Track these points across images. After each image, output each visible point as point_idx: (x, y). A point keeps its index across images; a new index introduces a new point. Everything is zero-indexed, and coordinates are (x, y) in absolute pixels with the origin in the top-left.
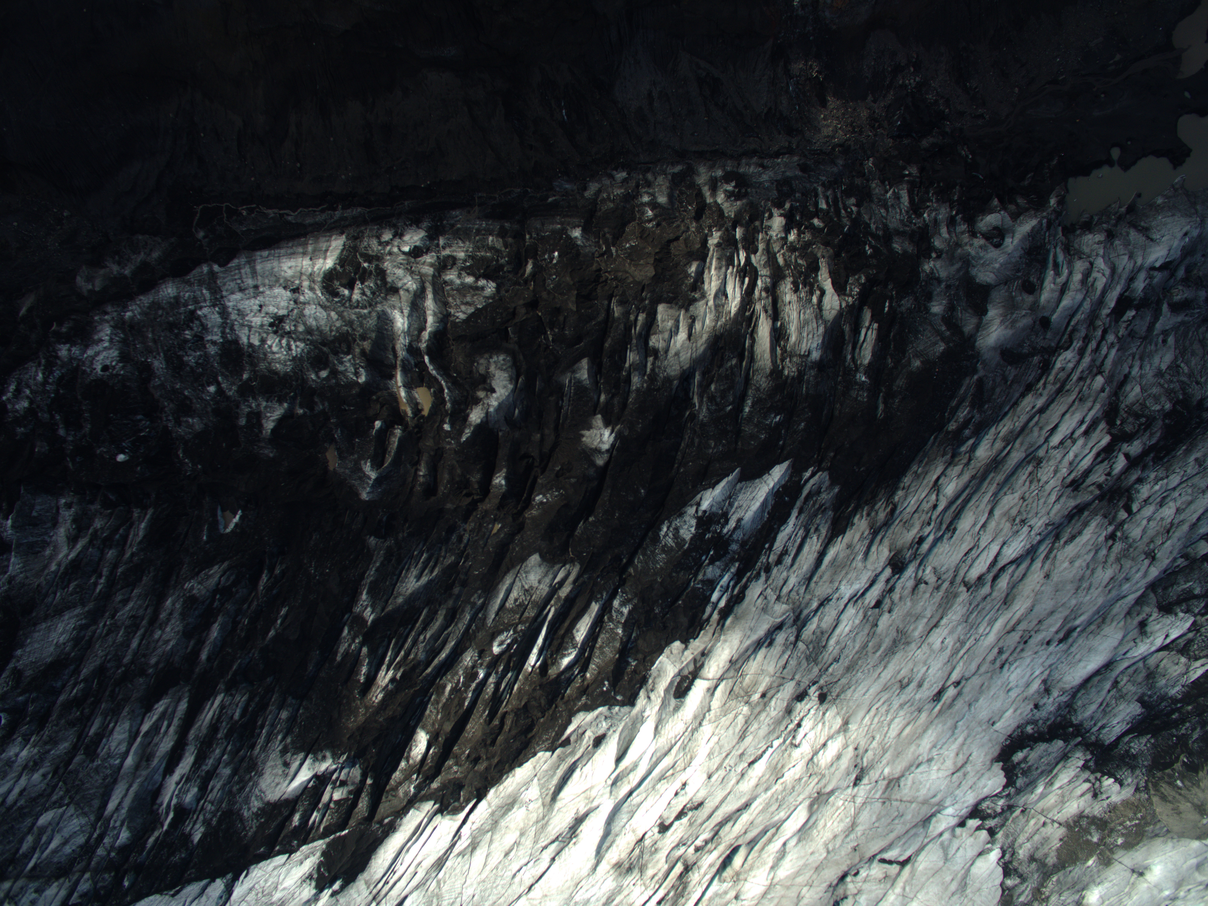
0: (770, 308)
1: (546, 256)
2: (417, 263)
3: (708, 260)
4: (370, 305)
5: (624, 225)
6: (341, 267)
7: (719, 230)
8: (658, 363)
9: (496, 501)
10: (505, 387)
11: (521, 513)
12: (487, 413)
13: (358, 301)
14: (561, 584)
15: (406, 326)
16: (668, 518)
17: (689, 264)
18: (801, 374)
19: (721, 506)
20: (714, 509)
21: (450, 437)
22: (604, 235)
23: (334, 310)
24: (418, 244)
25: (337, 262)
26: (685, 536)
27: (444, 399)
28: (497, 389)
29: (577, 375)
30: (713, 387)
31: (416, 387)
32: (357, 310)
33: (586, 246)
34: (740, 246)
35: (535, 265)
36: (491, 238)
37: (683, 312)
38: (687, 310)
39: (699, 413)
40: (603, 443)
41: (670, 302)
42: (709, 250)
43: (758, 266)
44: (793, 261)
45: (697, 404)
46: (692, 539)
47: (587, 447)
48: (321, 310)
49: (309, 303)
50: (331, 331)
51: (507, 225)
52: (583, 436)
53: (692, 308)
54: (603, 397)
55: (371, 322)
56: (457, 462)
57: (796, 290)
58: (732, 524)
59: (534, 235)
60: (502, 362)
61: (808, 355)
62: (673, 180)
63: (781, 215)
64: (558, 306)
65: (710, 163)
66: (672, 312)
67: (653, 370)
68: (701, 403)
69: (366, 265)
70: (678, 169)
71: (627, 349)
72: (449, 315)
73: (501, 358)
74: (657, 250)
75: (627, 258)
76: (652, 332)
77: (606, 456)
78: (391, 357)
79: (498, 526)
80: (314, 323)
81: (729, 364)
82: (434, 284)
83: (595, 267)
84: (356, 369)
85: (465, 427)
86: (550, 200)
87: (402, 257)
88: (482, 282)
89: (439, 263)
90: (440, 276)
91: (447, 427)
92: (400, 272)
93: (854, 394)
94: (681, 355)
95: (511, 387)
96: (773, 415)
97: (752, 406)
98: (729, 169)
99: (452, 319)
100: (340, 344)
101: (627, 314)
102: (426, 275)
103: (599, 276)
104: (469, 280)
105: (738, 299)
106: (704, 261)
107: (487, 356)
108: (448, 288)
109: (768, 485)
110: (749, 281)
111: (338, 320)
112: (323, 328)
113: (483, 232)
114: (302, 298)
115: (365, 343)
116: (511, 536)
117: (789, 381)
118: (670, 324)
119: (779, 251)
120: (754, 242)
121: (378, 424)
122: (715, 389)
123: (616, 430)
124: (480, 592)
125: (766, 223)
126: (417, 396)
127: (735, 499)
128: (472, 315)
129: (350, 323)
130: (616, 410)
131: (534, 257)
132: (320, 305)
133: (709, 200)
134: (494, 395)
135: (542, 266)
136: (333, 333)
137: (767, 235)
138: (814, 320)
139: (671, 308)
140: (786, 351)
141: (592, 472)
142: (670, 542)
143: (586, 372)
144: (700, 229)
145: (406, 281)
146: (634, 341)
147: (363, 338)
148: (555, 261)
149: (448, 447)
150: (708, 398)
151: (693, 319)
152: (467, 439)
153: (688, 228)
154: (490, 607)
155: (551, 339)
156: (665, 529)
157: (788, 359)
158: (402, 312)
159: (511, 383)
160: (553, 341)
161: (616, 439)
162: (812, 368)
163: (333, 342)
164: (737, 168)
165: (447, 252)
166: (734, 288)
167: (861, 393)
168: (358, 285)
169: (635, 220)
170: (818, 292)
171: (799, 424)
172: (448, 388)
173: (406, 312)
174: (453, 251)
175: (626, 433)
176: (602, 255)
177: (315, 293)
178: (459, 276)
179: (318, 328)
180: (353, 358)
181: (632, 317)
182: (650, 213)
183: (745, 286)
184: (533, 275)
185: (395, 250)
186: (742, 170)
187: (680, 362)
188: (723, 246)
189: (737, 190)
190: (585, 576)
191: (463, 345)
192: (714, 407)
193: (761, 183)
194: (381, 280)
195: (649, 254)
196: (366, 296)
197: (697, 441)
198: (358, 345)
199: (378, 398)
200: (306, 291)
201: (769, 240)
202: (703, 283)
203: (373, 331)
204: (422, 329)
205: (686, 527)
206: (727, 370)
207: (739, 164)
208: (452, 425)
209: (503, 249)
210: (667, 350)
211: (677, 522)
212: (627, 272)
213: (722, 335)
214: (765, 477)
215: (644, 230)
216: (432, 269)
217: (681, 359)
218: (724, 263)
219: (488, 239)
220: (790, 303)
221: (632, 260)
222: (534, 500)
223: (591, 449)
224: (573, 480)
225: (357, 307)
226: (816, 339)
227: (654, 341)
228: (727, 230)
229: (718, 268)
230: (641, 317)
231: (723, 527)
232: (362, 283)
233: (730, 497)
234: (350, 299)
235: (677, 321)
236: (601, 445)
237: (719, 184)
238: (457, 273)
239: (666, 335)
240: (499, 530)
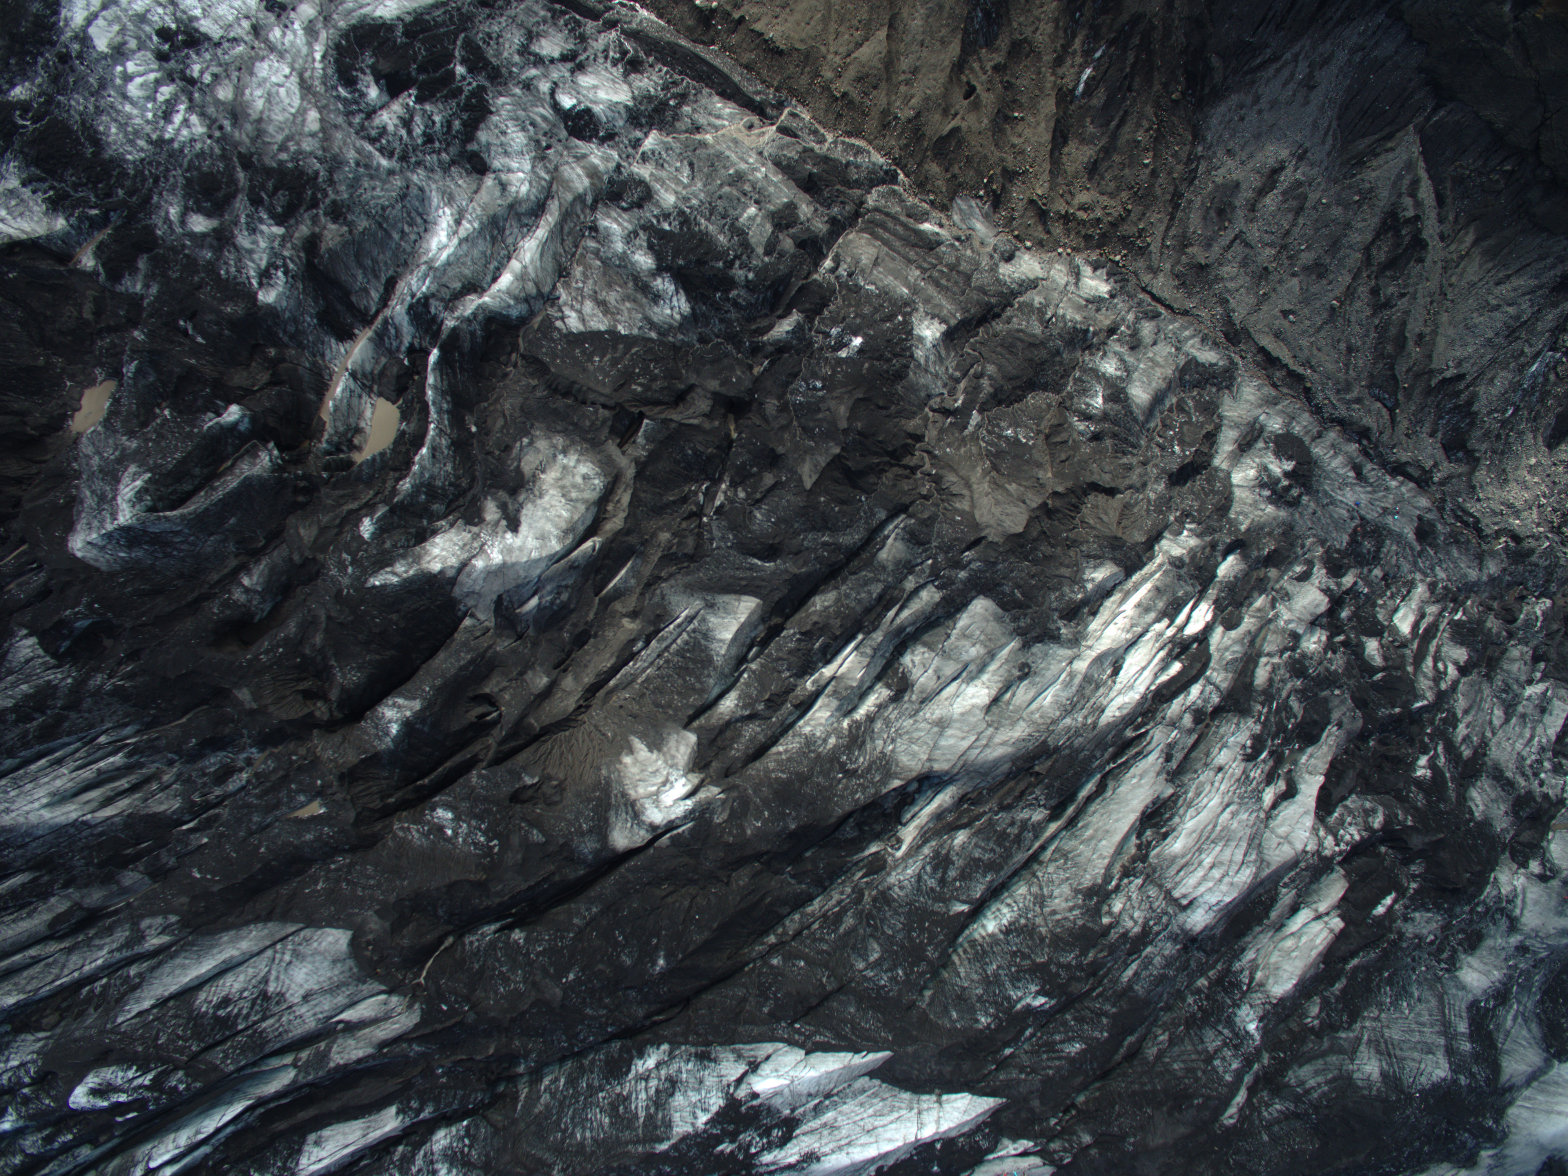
0: (1178, 756)
1: (834, 331)
2: (567, 148)
3: (1136, 577)
4: (404, 158)
5: (1031, 386)
6: (406, 33)
7: (1199, 536)
8: (892, 713)
9: (352, 757)
10: (542, 537)
11: (388, 812)
12: (464, 565)
13: (383, 130)
14: (351, 1028)
15: (444, 256)
16: (674, 1044)
17: (1098, 559)
18: (1145, 937)
19: (796, 1099)
20: (777, 1102)
21: (354, 555)
22: (979, 376)
23: (320, 110)
24: (597, 109)
25: (408, 19)
26: (676, 1117)
27: (409, 463)
28: (524, 528)
29: (713, 620)
30: (961, 837)
31: (380, 394)
32: (369, 147)
33: (926, 371)
34: (1212, 592)
35: (798, 329)
36: (752, 210)
37: (1014, 644)
38: (1026, 646)
39: (896, 867)
40: (657, 803)
41: (1005, 604)
42: (1151, 558)
43: (1215, 656)
44: (1284, 694)
45: (904, 848)
46: (685, 1138)
47: (620, 782)
48: (296, 89)
49: (281, 55)
50: (283, 148)
51: (805, 209)
52: (631, 751)
53: (1037, 648)
54: (729, 704)
55: (378, 192)
56: (329, 618)
57: (1250, 758)
58: (790, 1154)
59: (842, 271)
60: (579, 480)
61: (1184, 908)
62: (1182, 371)
63: (1326, 591)
64: (780, 450)
65: (1273, 393)
66: (993, 627)
67: (871, 719)
68: (915, 849)
69: (460, 70)
70: (1208, 356)
71: (852, 637)
72: (551, 299)
73: (585, 468)
74: (1060, 489)
75: (989, 454)
76: (926, 638)
77: (641, 836)
78: (375, 295)
79: (317, 809)
80: (260, 104)
81: (1024, 815)
82: (566, 215)
83: (912, 425)
84: (272, 265)
85: (404, 556)
86: (926, 226)
87: (547, 112)
88: (664, 284)
89: (611, 181)
90: (594, 208)
91: (367, 528)
92: (517, 138)
93: (1212, 1041)
94: (949, 732)
95: (555, 546)
96: (1034, 988)
97: (1007, 931)
98: (1297, 429)
99: (552, 312)
100: (276, 189)
101: (907, 567)
102: (566, 184)
103: (908, 450)
104: (644, 260)
105: (1133, 696)
106: (1129, 573)
107: (559, 441)
108: (592, 244)
109: (921, 1126)
110: (1180, 674)
111: (313, 135)
112: (271, 129)
113: (747, 187)
114: (276, 33)
115: (333, 227)
116: (329, 851)
117: (1113, 935)
118: (974, 651)
119: (1269, 655)
120: (1241, 604)
121: (233, 413)
122: (963, 846)
123: (702, 795)
124: (173, 918)
125: (1286, 583)
126: (368, 413)
127: (835, 1105)
128: (594, 336)
129: (335, 163)
130: (738, 750)
131: (811, 314)
132: (301, 76)
133: (1220, 461)
134: (509, 535)
135: (811, 344)
136: (284, 156)
137: (1273, 607)
138: (1244, 845)
139: (999, 619)
140: (1144, 858)
141: (588, 846)
142: (641, 1101)
143: (734, 628)
144: (1164, 504)
145: (515, 165)
146: (878, 636)
147: (337, 213)
148: (843, 354)
149: (334, 572)
150: (936, 854)
151: (1025, 672)
152: (383, 586)
153: (1144, 485)
154: (167, 968)
155: (717, 503)
156: (651, 1063)
157: (1139, 881)
158: (458, 222)
159: (560, 539)
160: (719, 511)
161: (688, 816)
162: (1174, 938)
163: (268, 172)
164: (1313, 439)
165: (644, 171)
166: (1144, 669)
167: (1228, 1053)
168: (409, 98)
169: (1058, 392)
170: (1282, 785)
171: (1070, 1040)
172: (434, 449)
173: (467, 227)
174: (658, 179)
175: (718, 819)
176: (946, 412)
177: (310, 44)
178: (630, 238)
179: (260, 120)
180: (284, 238)
181: (910, 584)
182: (1098, 402)
183: (1164, 678)
184: (781, 348)
185: (544, 87)
186: (1317, 450)
187: (935, 747)
188: (1182, 572)
189: (1285, 483)
190: (416, 1048)
191: (534, 382)
192: (932, 883)
193: (1333, 502)
194: (464, 124)
195: (1039, 485)
196: (410, 132)
197: (849, 921)
198: (315, 220)
199: (280, 359)
200: (297, 26)
201: (1270, 621)
202: (1094, 613)
203: (368, 214)
204: (474, 287)
205: (694, 1097)
206: (1012, 824)
207: (1320, 435)
208: (382, 530)
209: (760, 250)
210: (926, 700)
211: (686, 1069)
212: (968, 485)
213: (1057, 749)
214: (928, 1100)
215: (1059, 427)
216: (586, 182)
217: (943, 743)
218: (1161, 605)
219: (746, 207)
220: (1220, 769)
221: (995, 467)
222: (433, 809)
223: (624, 795)
224: (536, 836)
225: (373, 141)
226: (1224, 887)
227: (917, 659)
228: (1213, 546)
229: (1144, 608)
230: (929, 596)
231: (769, 1147)
232: (420, 100)
233: (828, 1096)
234: (371, 113)
235: (992, 655)
236: (648, 804)
237: (1260, 444)
238: (630, 227)
239: (950, 669)
240: (314, 819)
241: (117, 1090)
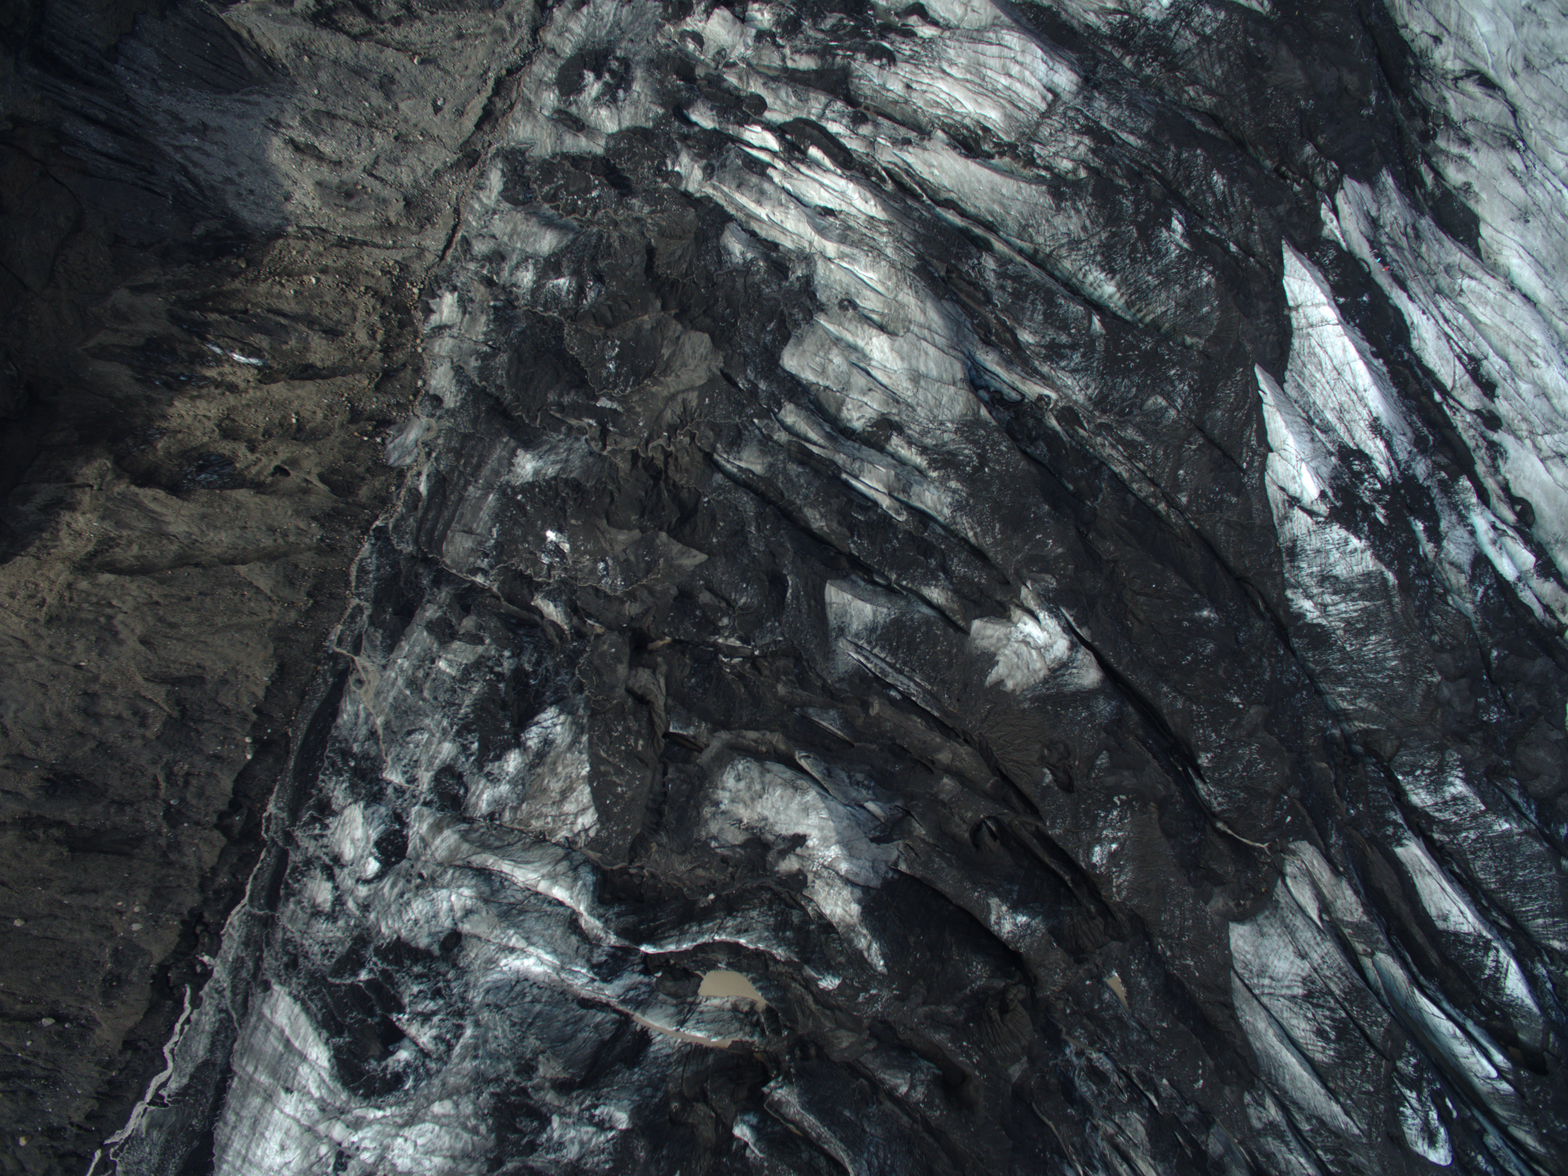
0: (903, 132)
1: (546, 560)
2: (418, 858)
3: (731, 210)
4: (461, 1014)
5: (561, 354)
6: (340, 1034)
7: (677, 155)
8: (914, 430)
9: (1057, 955)
10: (805, 810)
11: (1106, 910)
12: (847, 881)
13: (437, 1038)
14: (1325, 907)
15: (548, 958)
16: (1285, 585)
17: (721, 252)
18: (1092, 130)
19: (1319, 453)
20: (1325, 471)
21: (858, 991)
22: (561, 408)
23: (431, 1102)
24: (374, 835)
25: (325, 1034)
26: (1358, 569)
27: (758, 953)
28: (800, 830)
29: (855, 626)
30: (1026, 337)
31: (695, 993)
32: (457, 1049)
33: (567, 461)
34: (732, 130)
35: (551, 596)
36: (442, 664)
37: (822, 320)
38: (821, 308)
39: (1067, 397)
40: (1048, 647)
41: (784, 337)
42: (709, 198)
43: (795, 114)
44: (820, 36)
45: (1046, 392)
46: (1378, 557)
47: (1033, 688)
48: (416, 1129)
49: (386, 1148)
50: (475, 1131)
51: (431, 612)
52: (1001, 682)
53: (822, 296)
54: (935, 594)
55: (499, 1033)
56: (925, 1003)
57: (891, 58)
58: (1375, 448)
59: (484, 563)
60: (742, 785)
61: (1056, 96)
62: (515, 203)
63: (708, 13)
64: (674, 591)
65: (518, 107)
66: (809, 344)
67: (924, 450)
68: (1046, 380)
69: (364, 976)
70: (495, 180)
71: (846, 484)
72: (570, 845)
73: (729, 780)
74: (658, 304)
75: (637, 382)
76: (832, 410)
77: (1084, 657)
78: (600, 1017)
79: (1114, 980)
80: (437, 1160)
81: (991, 277)
82: (485, 847)
83: (623, 465)
84: (591, 1121)
85: (850, 942)
86: (423, 488)
87: (387, 883)
88: (533, 737)
89: (441, 809)
90: (471, 821)
91: (829, 983)
92: (418, 908)
93: (1187, 40)
94: (922, 369)
95: (812, 796)
96: (1165, 234)
97: (1111, 272)
98: (551, 75)
99: (581, 841)
100: (516, 1131)
101: (766, 443)
102: (453, 852)
103: (649, 464)
104: (513, 762)
105: (851, 189)
106: (730, 218)
107: (707, 811)
108: (507, 815)
109: (1324, 322)
110: (820, 147)
111: (457, 1105)
112: (459, 1145)
113: (420, 674)
114: (367, 1157)
115: (541, 1070)
116: (1154, 960)
117: (1097, 163)
118: (837, 359)
119: (783, 59)
120: (738, 98)
121: (742, 1131)
122: (1035, 333)
123: (1032, 604)
124: (1247, 1098)
125: (707, 56)
126: (716, 1002)
127: (1318, 412)
128: (597, 795)
129: (479, 1079)
130: (980, 577)
131: (534, 587)
132: (402, 1126)
133: (598, 148)
134: (810, 843)
135: (563, 581)
136: (483, 1129)
137: (734, 64)
138: (981, 47)
139: (800, 340)
140: (1012, 147)
141: (1104, 708)
142: (1348, 608)
143: (860, 603)
144: (653, 197)
145: (445, 906)
146: (840, 458)
147: (527, 1068)
148: (566, 547)
149: (879, 1007)
150: (1047, 358)
151: (848, 304)
152: (884, 956)
153: (638, 220)
154: (1297, 1095)
155: (738, 643)
156: (1307, 605)
157: (1037, 147)
158: (512, 950)
159: (804, 792)
160: (745, 640)
161: (1055, 614)
162: (1088, 101)
163: (501, 1141)
164: (558, 56)
165: (425, 778)
166: (822, 185)
167: (1196, 21)
168: (402, 1019)
169: (561, 325)
170: (913, 20)
171: (1211, 187)
172: (739, 932)
173: (515, 941)
174: (430, 763)
175: (1053, 584)
176: (604, 434)
177: (370, 1123)
178: (493, 779)
179: (453, 1157)
180: (562, 1115)
181: (782, 437)
182: (563, 282)
183: (827, 162)
184: (573, 610)
185: (363, 891)
186: (568, 50)
187: (940, 380)
188: (717, 164)
189: (607, 77)
190: (1333, 840)
191: (654, 845)
192: (1077, 357)
193: (617, 23)
194: (415, 962)
195: (659, 326)
196: (434, 1013)
197: (1130, 433)
198: (538, 1088)
199: (680, 1096)
200: (355, 1139)
201: (749, 65)
202: (775, 246)
203: (523, 1038)
204: (572, 923)
205: (1335, 555)
206: (1002, 287)
207: (553, 50)
208: (829, 968)
209: (480, 649)
210: (894, 398)
211: (1307, 569)
212: (672, 397)
213: (919, 257)
214: (1297, 320)
215: (595, 315)
216: (447, 832)
217: (934, 373)
218: (754, 179)
219: (440, 672)
220: (908, 87)
221: (649, 374)
222: (1094, 866)
223: (1045, 681)
224: (1103, 760)
225: (450, 1047)
226: (1028, 59)
227: (855, 415)
228: (684, 138)
229: (761, 197)
230: (790, 415)
231: (1372, 471)
232: (401, 1009)
233: (1310, 421)
234: (424, 1054)
235: (837, 341)
236: (1050, 656)
237: (573, 109)
238: (483, 781)
239: (860, 380)
240: (1125, 981)
241: (1426, 1122)
